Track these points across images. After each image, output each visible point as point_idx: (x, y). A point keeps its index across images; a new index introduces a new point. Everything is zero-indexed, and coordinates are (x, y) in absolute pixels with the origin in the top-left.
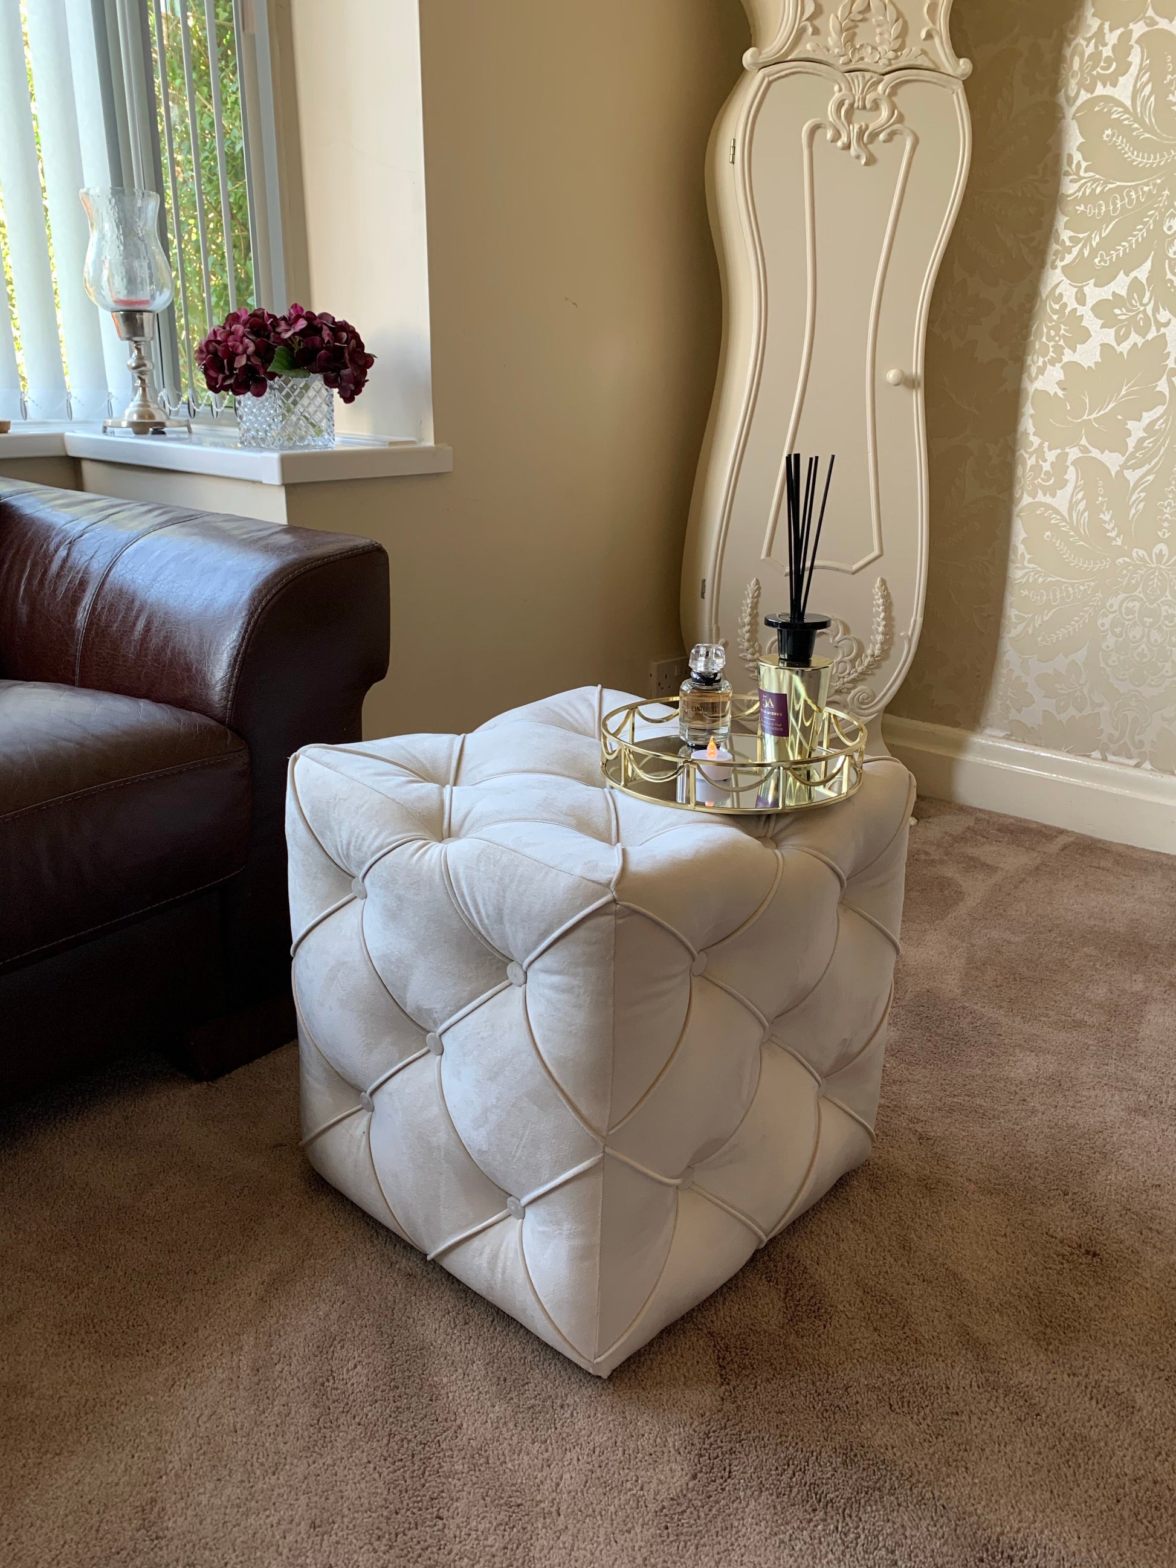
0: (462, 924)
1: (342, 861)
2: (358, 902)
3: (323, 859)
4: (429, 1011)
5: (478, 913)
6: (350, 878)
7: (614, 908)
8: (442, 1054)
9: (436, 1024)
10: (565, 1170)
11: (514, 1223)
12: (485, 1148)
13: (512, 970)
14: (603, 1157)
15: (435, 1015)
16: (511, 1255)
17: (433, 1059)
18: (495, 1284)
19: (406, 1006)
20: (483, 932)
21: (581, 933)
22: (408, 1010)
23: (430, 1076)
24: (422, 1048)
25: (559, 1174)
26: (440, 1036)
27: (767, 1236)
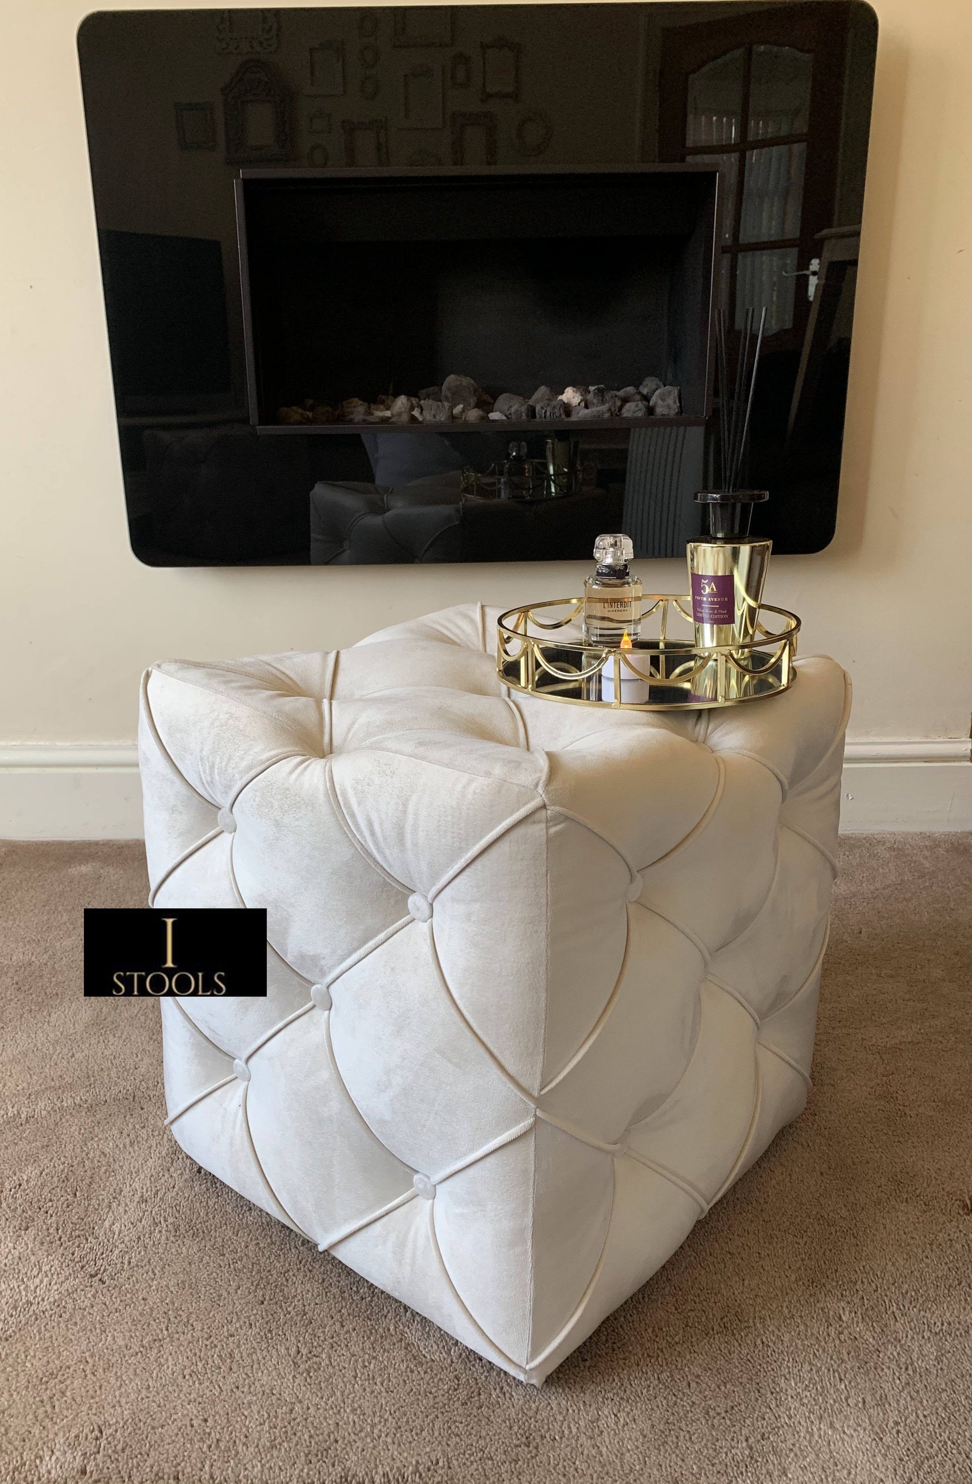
0: (353, 850)
1: (206, 789)
2: (226, 838)
3: (184, 790)
4: (315, 959)
5: (373, 834)
6: (216, 810)
7: (542, 814)
8: (330, 1009)
9: (323, 974)
10: (487, 1140)
11: (425, 1204)
12: (388, 1116)
13: (415, 902)
14: (535, 1123)
15: (323, 962)
16: (421, 1242)
17: (320, 1015)
18: (404, 1278)
19: (286, 955)
20: (379, 858)
21: (504, 847)
22: (289, 959)
23: (317, 1036)
24: (305, 1004)
25: (481, 1145)
26: (328, 987)
27: (708, 1204)
